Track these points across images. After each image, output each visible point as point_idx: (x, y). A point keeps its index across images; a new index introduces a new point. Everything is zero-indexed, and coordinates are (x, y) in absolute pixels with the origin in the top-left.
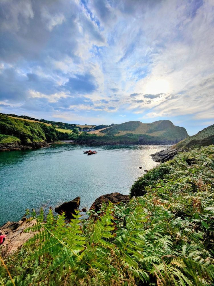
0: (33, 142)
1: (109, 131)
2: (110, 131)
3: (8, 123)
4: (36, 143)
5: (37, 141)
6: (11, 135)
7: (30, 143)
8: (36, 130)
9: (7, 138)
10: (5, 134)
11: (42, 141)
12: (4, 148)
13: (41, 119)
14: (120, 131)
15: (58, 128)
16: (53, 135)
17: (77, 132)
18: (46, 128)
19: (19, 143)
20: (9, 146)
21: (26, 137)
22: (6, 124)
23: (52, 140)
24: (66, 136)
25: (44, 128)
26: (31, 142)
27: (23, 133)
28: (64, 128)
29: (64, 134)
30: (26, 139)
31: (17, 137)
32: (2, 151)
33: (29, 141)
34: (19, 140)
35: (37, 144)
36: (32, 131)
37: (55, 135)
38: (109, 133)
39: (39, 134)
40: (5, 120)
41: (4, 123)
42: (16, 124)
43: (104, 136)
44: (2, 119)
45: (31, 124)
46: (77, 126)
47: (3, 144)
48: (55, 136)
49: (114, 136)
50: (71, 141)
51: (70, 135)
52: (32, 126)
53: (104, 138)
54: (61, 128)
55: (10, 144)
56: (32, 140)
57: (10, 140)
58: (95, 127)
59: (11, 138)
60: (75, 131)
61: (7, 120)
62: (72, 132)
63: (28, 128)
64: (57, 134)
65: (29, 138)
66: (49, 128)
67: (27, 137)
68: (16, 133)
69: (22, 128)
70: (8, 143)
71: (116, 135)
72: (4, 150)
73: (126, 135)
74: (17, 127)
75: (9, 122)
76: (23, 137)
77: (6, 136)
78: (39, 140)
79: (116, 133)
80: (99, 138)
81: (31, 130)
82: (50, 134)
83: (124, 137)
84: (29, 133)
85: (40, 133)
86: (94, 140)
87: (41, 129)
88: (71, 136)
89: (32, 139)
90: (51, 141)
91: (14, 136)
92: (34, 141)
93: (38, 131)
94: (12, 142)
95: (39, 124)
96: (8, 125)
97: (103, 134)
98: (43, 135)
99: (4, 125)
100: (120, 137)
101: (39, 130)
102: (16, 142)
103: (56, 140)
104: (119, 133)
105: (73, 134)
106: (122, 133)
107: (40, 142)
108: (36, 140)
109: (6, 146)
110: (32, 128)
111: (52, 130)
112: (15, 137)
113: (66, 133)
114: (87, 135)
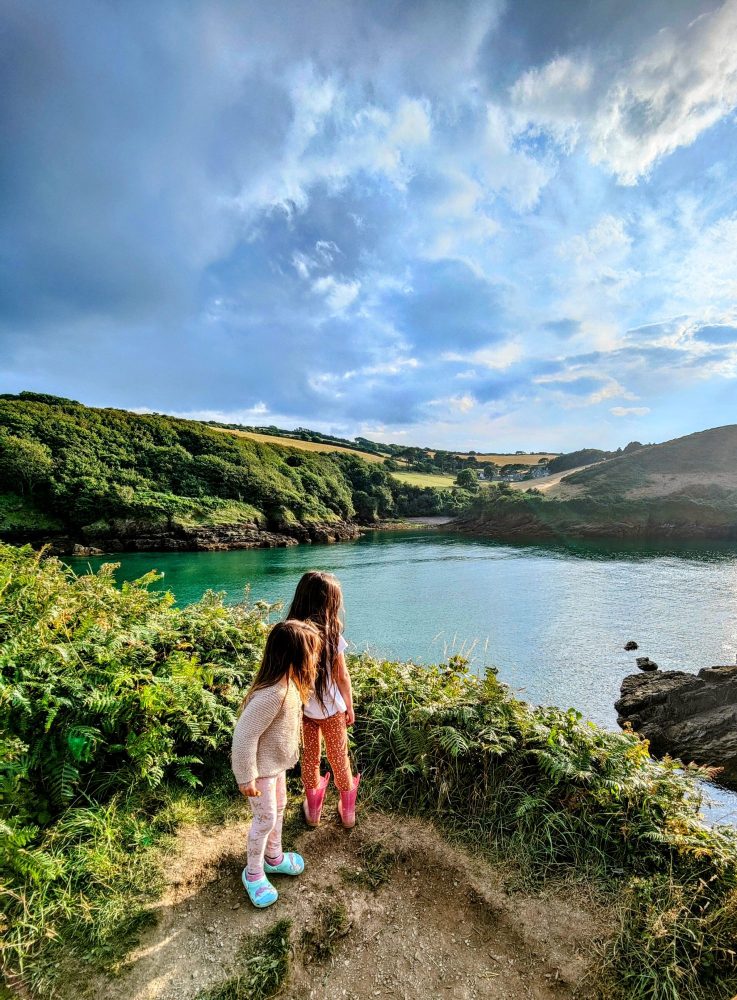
0: (302, 523)
1: (601, 479)
2: (609, 476)
3: (231, 460)
4: (311, 527)
5: (316, 520)
6: (238, 499)
7: (294, 527)
8: (320, 480)
9: (223, 507)
10: (219, 497)
11: (334, 518)
12: (213, 542)
13: (356, 439)
14: (656, 477)
15: (408, 470)
16: (380, 496)
17: (473, 485)
18: (360, 473)
19: (258, 526)
20: (227, 536)
21: (282, 506)
22: (222, 462)
23: (376, 516)
24: (427, 501)
25: (354, 474)
26: (297, 524)
27: (273, 490)
28: (428, 471)
29: (422, 493)
30: (282, 511)
31: (255, 506)
32: (207, 549)
33: (290, 517)
34: (259, 515)
35: (314, 530)
36: (308, 485)
37: (389, 497)
38: (601, 487)
39: (329, 495)
40: (224, 449)
41: (217, 459)
42: (252, 463)
43: (572, 501)
44: (216, 444)
45: (307, 461)
46: (479, 459)
47: (211, 528)
48: (387, 501)
49: (619, 500)
50: (444, 521)
51: (442, 497)
52: (309, 467)
53: (575, 505)
54: (418, 470)
55: (233, 527)
56: (299, 515)
57: (233, 513)
58: (552, 461)
59: (235, 510)
60: (463, 480)
61: (230, 451)
62: (455, 483)
63: (294, 472)
64: (395, 495)
65: (292, 509)
66: (367, 474)
67: (286, 505)
68: (251, 493)
69: (275, 473)
70: (225, 525)
71: (634, 494)
72: (212, 546)
73: (683, 493)
74: (256, 470)
75: (234, 455)
76: (271, 505)
77: (221, 501)
78: (322, 517)
79: (632, 483)
80: (552, 507)
81: (304, 481)
82: (370, 494)
83: (672, 503)
84: (293, 492)
85: (334, 492)
86: (528, 515)
87: (341, 475)
88: (447, 499)
89: (299, 510)
90: (373, 521)
91: (245, 501)
92: (307, 518)
93: (328, 485)
94: (239, 520)
95: (341, 456)
96: (228, 465)
97: (575, 492)
98: (346, 495)
99: (218, 465)
100: (652, 505)
101: (334, 481)
102: (249, 521)
103: (390, 514)
104: (648, 483)
105: (454, 493)
106: (665, 485)
107: (327, 522)
108: (312, 515)
109: (220, 535)
110: (309, 473)
111: (377, 478)
112: (249, 507)
113: (429, 491)
114: (504, 496)
